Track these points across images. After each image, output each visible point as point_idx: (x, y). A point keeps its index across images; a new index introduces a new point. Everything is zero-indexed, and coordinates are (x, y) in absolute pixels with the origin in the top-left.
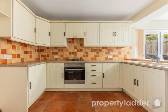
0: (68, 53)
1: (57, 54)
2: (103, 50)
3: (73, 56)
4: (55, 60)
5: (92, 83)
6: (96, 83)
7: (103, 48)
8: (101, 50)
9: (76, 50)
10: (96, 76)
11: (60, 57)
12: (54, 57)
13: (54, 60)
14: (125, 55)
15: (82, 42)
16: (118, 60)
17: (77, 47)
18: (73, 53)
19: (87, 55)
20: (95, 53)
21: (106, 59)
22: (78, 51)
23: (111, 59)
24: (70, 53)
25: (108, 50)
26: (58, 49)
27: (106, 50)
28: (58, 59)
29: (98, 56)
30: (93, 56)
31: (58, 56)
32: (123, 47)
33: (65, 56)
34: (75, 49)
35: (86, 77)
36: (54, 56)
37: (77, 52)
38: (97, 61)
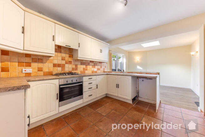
0: (52, 65)
1: (30, 66)
2: (91, 64)
3: (59, 70)
4: (25, 76)
5: (89, 96)
6: (92, 95)
7: (91, 62)
8: (89, 63)
9: (64, 62)
10: (92, 88)
11: (36, 70)
12: (24, 72)
13: (23, 77)
14: (104, 69)
15: (71, 52)
16: (100, 72)
17: (65, 57)
18: (59, 65)
19: (77, 68)
20: (84, 66)
21: (93, 72)
22: (66, 63)
23: (96, 72)
24: (55, 65)
25: (94, 64)
26: (32, 57)
27: (93, 64)
28: (32, 75)
29: (87, 70)
30: (82, 70)
31: (31, 70)
32: (103, 62)
33: (46, 70)
34: (62, 60)
35: (84, 91)
36: (24, 70)
37: (64, 65)
38: (86, 74)
